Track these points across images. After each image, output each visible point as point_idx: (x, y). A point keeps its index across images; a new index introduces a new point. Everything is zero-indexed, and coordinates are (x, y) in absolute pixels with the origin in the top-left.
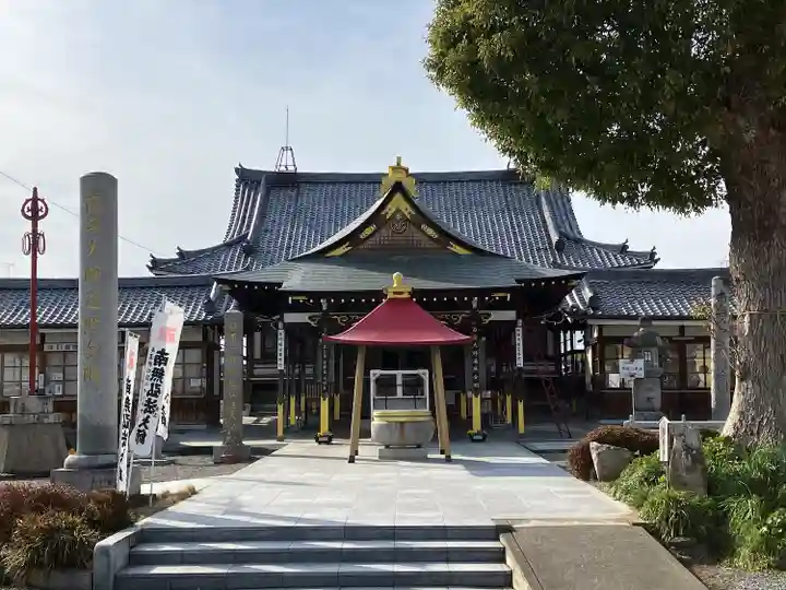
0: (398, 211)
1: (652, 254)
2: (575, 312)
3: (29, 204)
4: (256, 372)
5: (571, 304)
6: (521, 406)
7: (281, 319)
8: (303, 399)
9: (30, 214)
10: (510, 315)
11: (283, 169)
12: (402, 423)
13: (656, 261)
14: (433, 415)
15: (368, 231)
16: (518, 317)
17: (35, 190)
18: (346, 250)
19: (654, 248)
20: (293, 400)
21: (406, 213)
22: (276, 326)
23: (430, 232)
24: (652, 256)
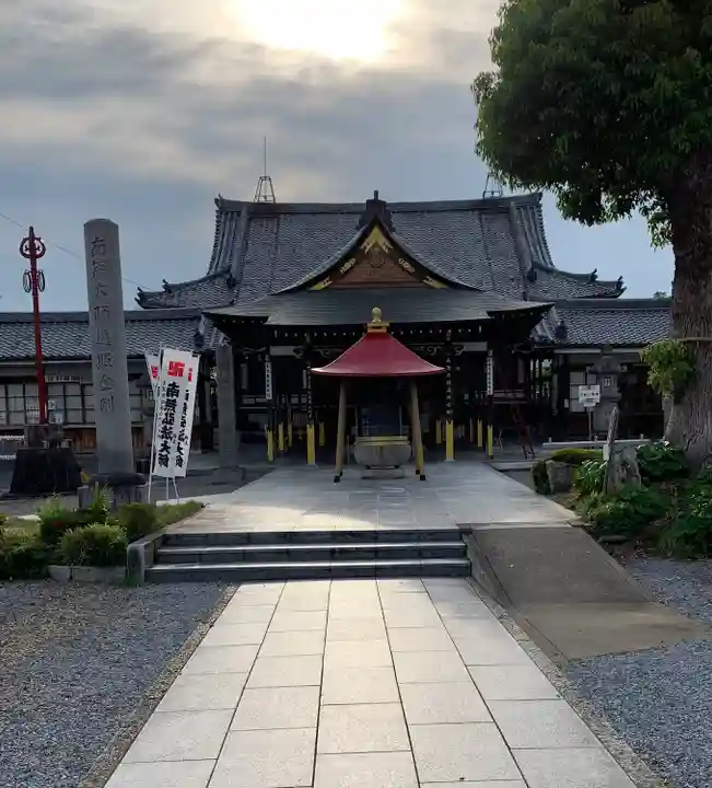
0: (376, 245)
1: (619, 283)
2: (544, 341)
3: (27, 243)
4: (245, 401)
5: (540, 333)
6: (490, 431)
7: (268, 351)
8: (290, 427)
9: (28, 253)
10: (481, 346)
11: (262, 200)
12: (381, 447)
13: (622, 291)
14: (410, 439)
15: (347, 266)
16: (489, 347)
17: (31, 229)
18: (327, 284)
19: (621, 278)
20: (281, 427)
21: (384, 248)
22: (263, 358)
23: (407, 265)
24: (618, 286)
